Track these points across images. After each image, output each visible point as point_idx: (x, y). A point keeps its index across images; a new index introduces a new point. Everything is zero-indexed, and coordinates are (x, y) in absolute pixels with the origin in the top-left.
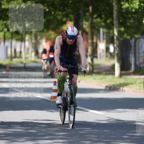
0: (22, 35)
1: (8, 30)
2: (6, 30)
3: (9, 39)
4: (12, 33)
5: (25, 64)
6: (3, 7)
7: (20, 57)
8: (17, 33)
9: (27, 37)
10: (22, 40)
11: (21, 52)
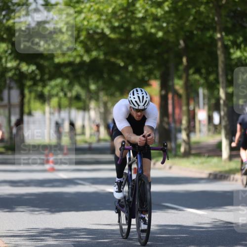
0: (84, 102)
1: (65, 95)
2: (61, 94)
3: (66, 107)
4: (71, 99)
5: (90, 144)
6: (57, 60)
7: (83, 133)
8: (78, 98)
9: (93, 104)
10: (85, 108)
11: (83, 127)
